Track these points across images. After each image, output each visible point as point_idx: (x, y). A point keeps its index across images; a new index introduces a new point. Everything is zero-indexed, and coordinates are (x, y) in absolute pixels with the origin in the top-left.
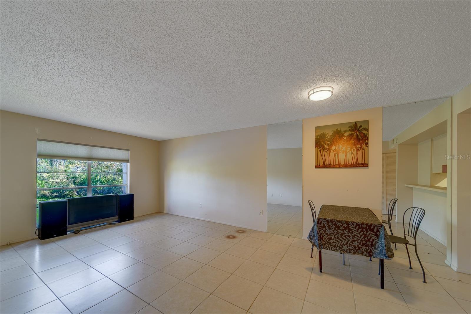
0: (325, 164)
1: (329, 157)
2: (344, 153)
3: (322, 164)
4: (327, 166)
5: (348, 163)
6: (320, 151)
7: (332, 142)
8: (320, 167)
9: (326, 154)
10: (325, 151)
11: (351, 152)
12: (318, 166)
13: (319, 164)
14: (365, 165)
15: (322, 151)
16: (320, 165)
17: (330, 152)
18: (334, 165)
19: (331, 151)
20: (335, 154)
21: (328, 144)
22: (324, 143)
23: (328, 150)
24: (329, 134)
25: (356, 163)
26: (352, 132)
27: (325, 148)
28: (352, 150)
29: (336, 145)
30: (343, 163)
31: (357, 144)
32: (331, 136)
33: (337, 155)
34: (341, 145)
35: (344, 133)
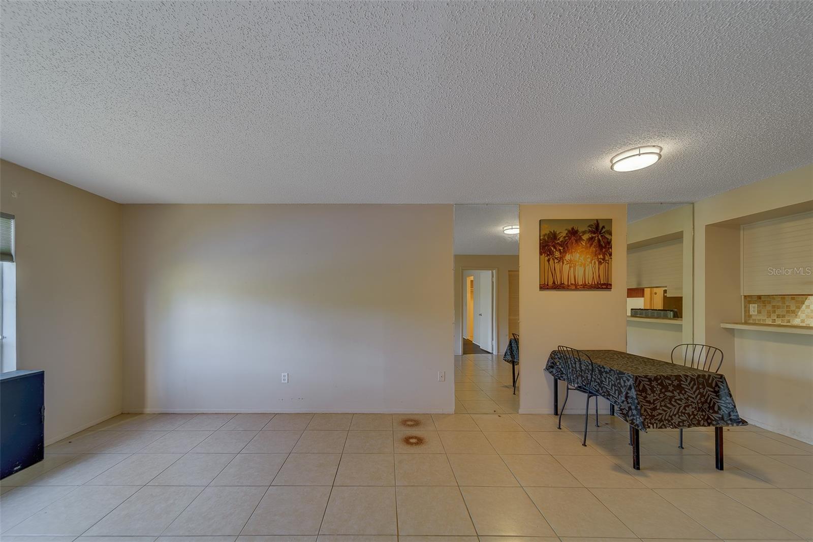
0: (556, 283)
1: (561, 272)
2: (583, 266)
3: (551, 283)
4: (559, 287)
5: (587, 283)
6: (549, 261)
7: (566, 248)
8: (548, 289)
9: (557, 266)
10: (556, 261)
11: (591, 265)
12: (543, 287)
13: (546, 284)
14: (607, 286)
15: (551, 261)
16: (548, 285)
17: (563, 263)
18: (568, 286)
19: (565, 261)
20: (570, 267)
21: (560, 250)
22: (555, 248)
23: (561, 259)
24: (562, 234)
25: (598, 283)
26: (594, 236)
27: (556, 257)
28: (593, 262)
29: (572, 253)
30: (580, 283)
31: (599, 254)
32: (565, 237)
33: (572, 269)
34: (579, 253)
35: (583, 235)
